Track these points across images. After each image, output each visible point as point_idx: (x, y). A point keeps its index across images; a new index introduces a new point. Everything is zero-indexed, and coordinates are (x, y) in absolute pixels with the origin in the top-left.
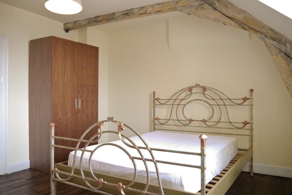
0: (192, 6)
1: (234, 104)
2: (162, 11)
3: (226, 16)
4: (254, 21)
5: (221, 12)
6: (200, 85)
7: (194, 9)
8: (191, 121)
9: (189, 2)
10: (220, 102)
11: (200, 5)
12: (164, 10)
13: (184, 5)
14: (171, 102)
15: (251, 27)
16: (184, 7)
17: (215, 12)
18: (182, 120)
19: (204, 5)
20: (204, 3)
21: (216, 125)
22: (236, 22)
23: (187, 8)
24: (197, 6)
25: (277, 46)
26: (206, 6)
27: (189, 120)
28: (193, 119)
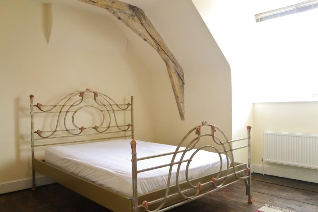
0: (125, 13)
1: (120, 109)
2: (97, 3)
3: (149, 34)
4: (164, 45)
5: (146, 29)
6: (91, 90)
7: (127, 17)
8: (82, 129)
9: (123, 8)
10: (109, 108)
11: (132, 15)
12: (100, 3)
13: (119, 8)
14: (58, 109)
15: (163, 49)
16: (119, 10)
17: (142, 27)
18: (72, 130)
19: (135, 17)
20: (134, 15)
21: (106, 130)
22: (155, 42)
23: (121, 12)
24: (129, 15)
25: (175, 67)
26: (136, 18)
27: (80, 129)
28: (84, 127)
